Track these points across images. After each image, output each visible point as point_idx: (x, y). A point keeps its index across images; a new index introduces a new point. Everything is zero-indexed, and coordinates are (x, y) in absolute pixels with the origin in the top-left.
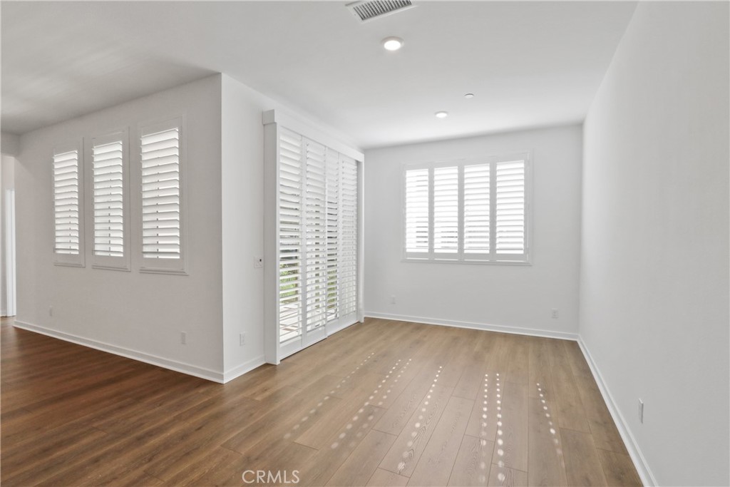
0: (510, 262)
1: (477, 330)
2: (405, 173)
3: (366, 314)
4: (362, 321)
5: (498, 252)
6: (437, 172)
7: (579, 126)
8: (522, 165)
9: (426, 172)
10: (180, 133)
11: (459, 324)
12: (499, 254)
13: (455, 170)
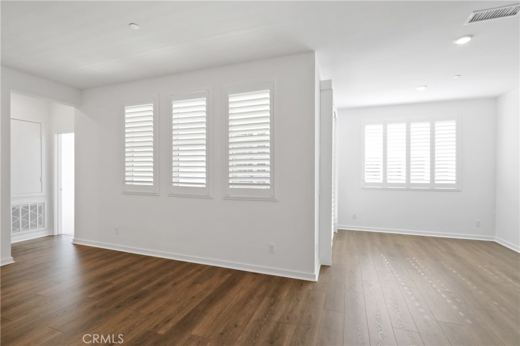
0: (445, 190)
2: (364, 127)
4: (337, 232)
5: (436, 182)
7: (495, 99)
8: (454, 124)
9: (381, 127)
10: (272, 95)
11: (405, 232)
12: (436, 184)
13: (404, 126)
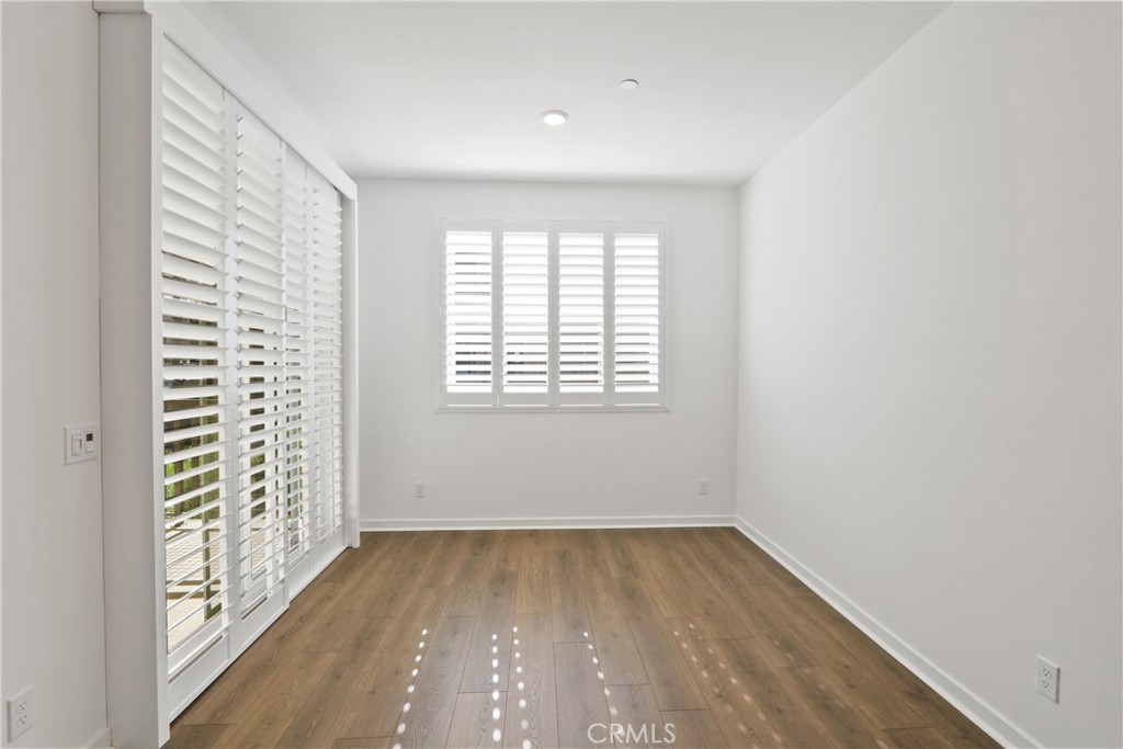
0: (637, 408)
1: (585, 530)
2: (445, 237)
3: (363, 524)
4: (357, 544)
5: (618, 389)
6: (509, 239)
7: (735, 190)
8: (655, 242)
9: (486, 236)
12: (620, 394)
13: (542, 240)
